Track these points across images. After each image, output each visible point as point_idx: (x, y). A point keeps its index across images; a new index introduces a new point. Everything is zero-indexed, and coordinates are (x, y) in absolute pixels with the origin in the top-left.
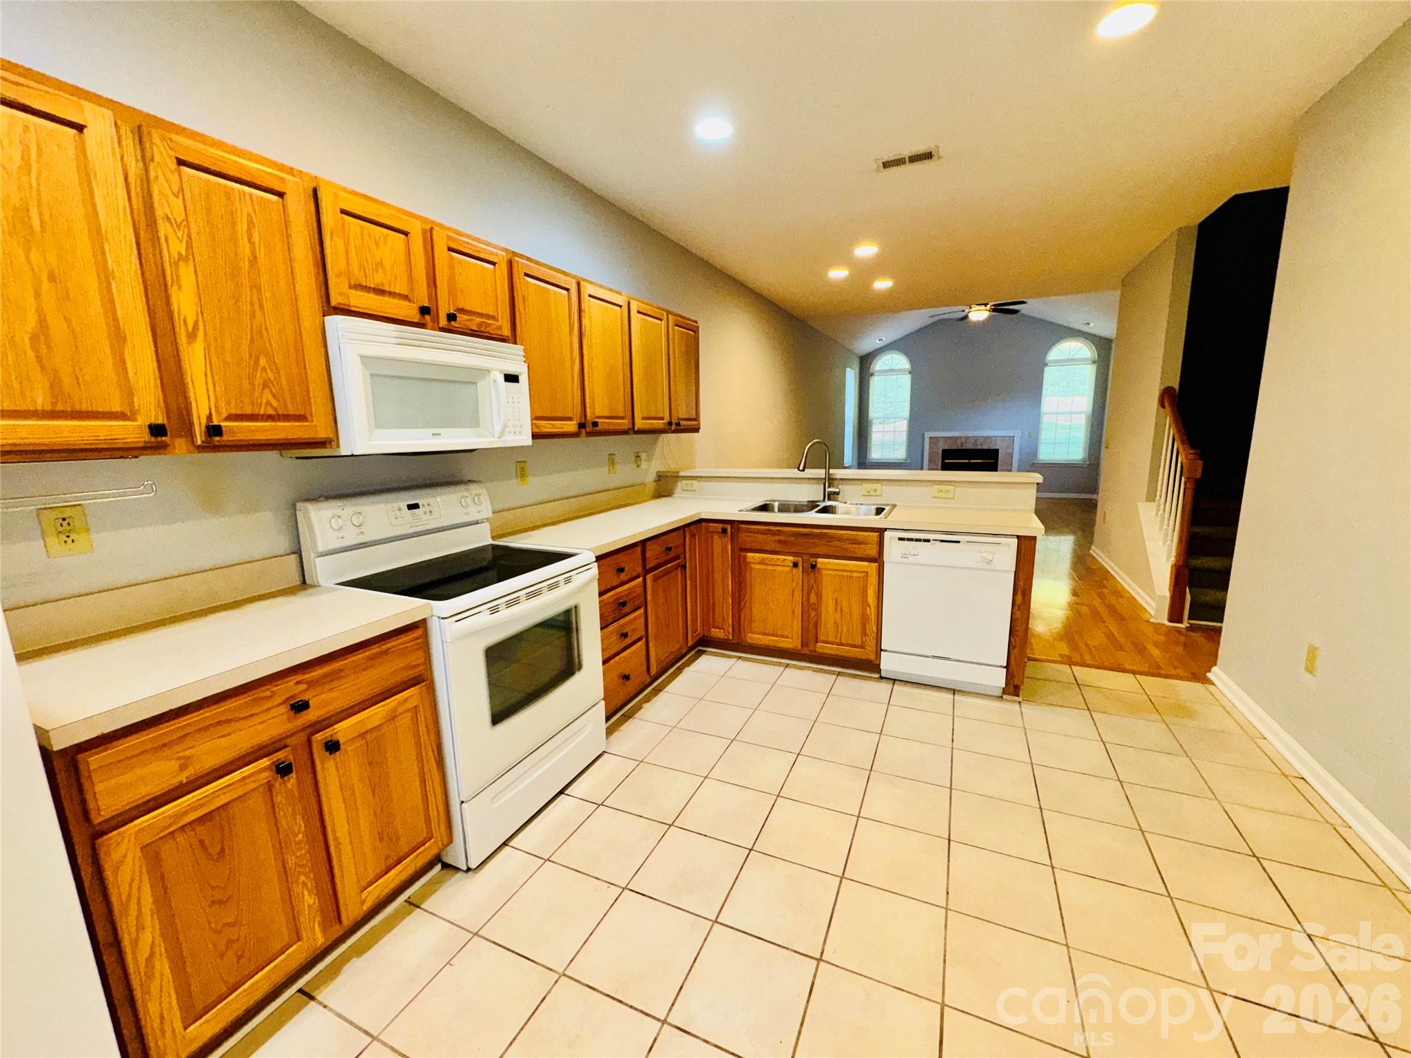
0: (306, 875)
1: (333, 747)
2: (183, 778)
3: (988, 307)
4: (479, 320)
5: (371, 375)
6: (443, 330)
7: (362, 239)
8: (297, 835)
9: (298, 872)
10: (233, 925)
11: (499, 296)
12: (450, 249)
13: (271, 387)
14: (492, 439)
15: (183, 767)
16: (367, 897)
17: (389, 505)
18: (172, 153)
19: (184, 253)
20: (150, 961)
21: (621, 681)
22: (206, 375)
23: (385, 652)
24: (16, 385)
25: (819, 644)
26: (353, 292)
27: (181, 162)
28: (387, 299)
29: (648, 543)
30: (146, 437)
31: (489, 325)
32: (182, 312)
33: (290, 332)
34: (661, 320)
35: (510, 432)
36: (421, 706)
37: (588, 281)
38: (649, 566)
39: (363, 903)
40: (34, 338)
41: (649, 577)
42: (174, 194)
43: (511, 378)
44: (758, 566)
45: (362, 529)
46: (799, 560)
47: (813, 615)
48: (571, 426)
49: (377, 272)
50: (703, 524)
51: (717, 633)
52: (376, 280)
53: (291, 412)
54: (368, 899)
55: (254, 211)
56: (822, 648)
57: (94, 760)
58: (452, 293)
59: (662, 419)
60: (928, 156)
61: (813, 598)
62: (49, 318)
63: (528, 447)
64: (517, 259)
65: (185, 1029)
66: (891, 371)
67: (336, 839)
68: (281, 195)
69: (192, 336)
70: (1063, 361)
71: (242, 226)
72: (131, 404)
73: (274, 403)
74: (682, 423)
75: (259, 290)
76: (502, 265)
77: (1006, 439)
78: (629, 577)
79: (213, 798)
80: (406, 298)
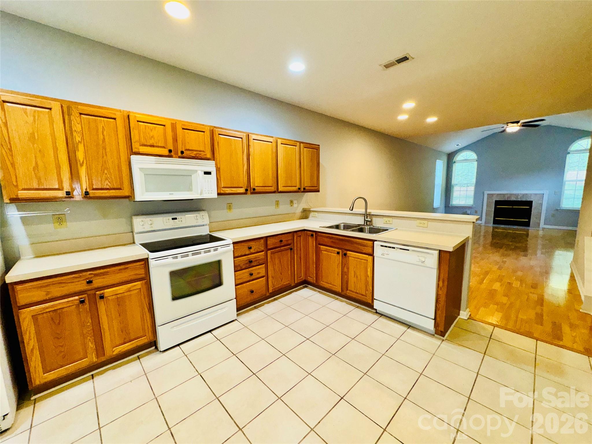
0: (91, 337)
1: (102, 297)
2: (47, 298)
3: (519, 124)
4: (195, 153)
5: (145, 174)
6: (180, 157)
7: (145, 129)
8: (88, 323)
9: (87, 335)
10: (62, 346)
11: (206, 143)
12: (183, 129)
13: (108, 179)
14: (197, 196)
15: (47, 295)
16: (114, 350)
17: (165, 218)
18: (78, 112)
19: (80, 140)
20: (32, 350)
21: (249, 293)
22: (86, 177)
23: (127, 268)
24: (28, 181)
25: (348, 291)
26: (141, 147)
27: (81, 114)
28: (155, 148)
29: (268, 238)
30: (65, 195)
31: (200, 154)
32: (79, 158)
33: (116, 162)
34: (296, 146)
35: (206, 193)
36: (142, 289)
37: (253, 134)
38: (269, 247)
39: (113, 352)
40: (34, 169)
41: (269, 252)
42: (78, 124)
43: (208, 173)
44: (325, 252)
45: (152, 226)
46: (340, 251)
47: (345, 278)
48: (242, 190)
49: (151, 139)
50: (305, 232)
51: (310, 279)
52: (151, 142)
53: (115, 187)
54: (115, 351)
55: (105, 125)
56: (349, 293)
57: (19, 287)
58: (184, 143)
59: (296, 187)
60: (405, 59)
61: (345, 270)
62: (39, 162)
63: (216, 198)
64: (215, 129)
65: (44, 374)
66: (466, 160)
67: (103, 328)
68: (115, 119)
69: (82, 165)
70: (581, 150)
71: (100, 130)
72: (62, 185)
73: (109, 184)
74: (306, 188)
75: (105, 149)
76: (208, 132)
77: (538, 195)
78: (255, 251)
79: (58, 305)
80: (164, 147)
